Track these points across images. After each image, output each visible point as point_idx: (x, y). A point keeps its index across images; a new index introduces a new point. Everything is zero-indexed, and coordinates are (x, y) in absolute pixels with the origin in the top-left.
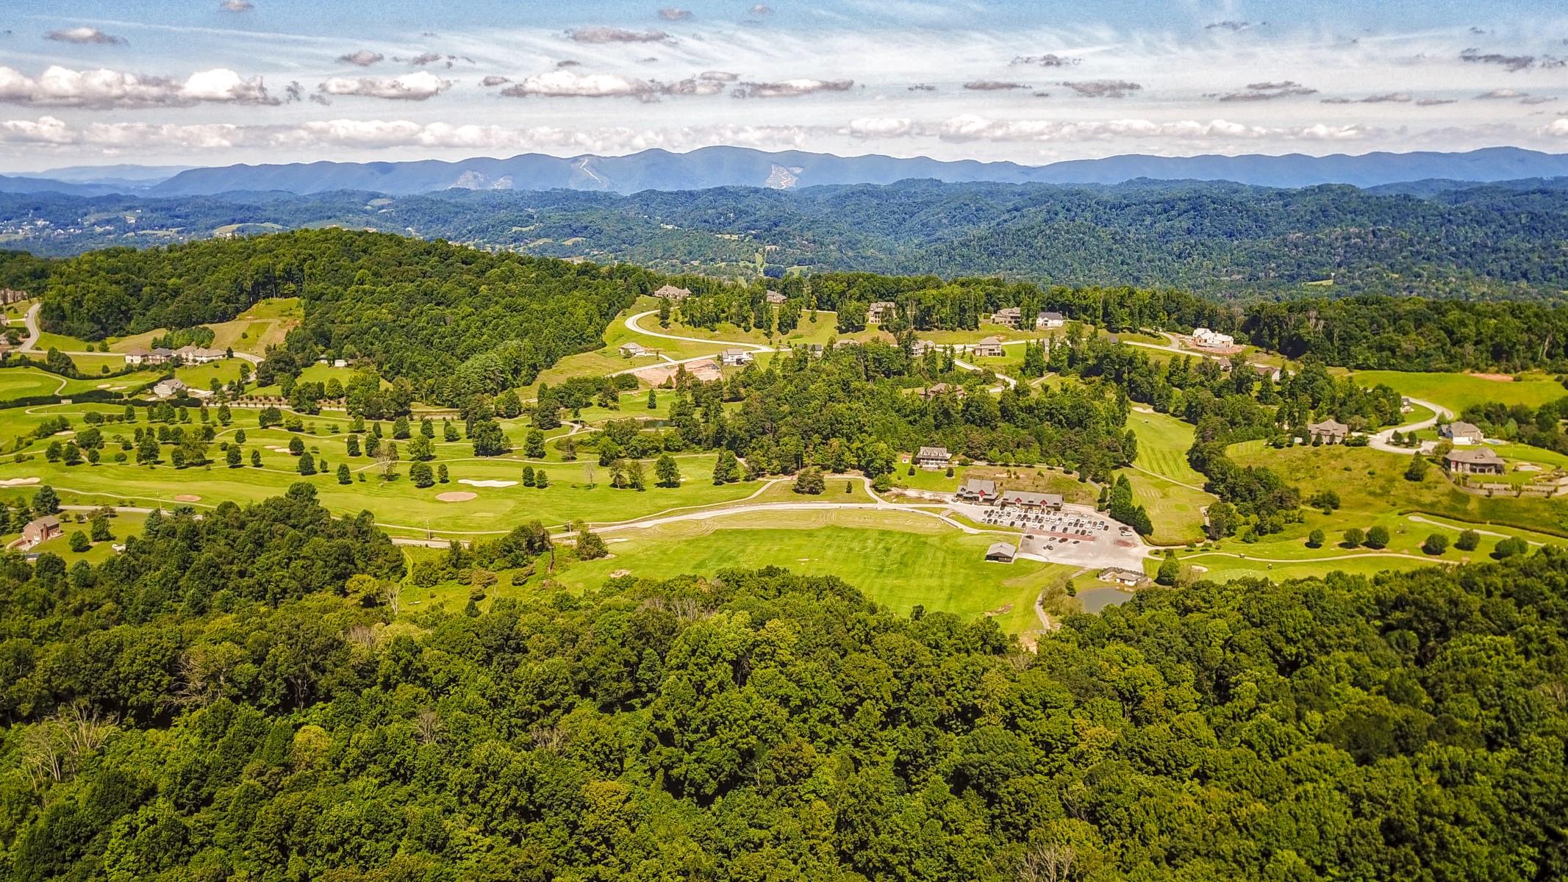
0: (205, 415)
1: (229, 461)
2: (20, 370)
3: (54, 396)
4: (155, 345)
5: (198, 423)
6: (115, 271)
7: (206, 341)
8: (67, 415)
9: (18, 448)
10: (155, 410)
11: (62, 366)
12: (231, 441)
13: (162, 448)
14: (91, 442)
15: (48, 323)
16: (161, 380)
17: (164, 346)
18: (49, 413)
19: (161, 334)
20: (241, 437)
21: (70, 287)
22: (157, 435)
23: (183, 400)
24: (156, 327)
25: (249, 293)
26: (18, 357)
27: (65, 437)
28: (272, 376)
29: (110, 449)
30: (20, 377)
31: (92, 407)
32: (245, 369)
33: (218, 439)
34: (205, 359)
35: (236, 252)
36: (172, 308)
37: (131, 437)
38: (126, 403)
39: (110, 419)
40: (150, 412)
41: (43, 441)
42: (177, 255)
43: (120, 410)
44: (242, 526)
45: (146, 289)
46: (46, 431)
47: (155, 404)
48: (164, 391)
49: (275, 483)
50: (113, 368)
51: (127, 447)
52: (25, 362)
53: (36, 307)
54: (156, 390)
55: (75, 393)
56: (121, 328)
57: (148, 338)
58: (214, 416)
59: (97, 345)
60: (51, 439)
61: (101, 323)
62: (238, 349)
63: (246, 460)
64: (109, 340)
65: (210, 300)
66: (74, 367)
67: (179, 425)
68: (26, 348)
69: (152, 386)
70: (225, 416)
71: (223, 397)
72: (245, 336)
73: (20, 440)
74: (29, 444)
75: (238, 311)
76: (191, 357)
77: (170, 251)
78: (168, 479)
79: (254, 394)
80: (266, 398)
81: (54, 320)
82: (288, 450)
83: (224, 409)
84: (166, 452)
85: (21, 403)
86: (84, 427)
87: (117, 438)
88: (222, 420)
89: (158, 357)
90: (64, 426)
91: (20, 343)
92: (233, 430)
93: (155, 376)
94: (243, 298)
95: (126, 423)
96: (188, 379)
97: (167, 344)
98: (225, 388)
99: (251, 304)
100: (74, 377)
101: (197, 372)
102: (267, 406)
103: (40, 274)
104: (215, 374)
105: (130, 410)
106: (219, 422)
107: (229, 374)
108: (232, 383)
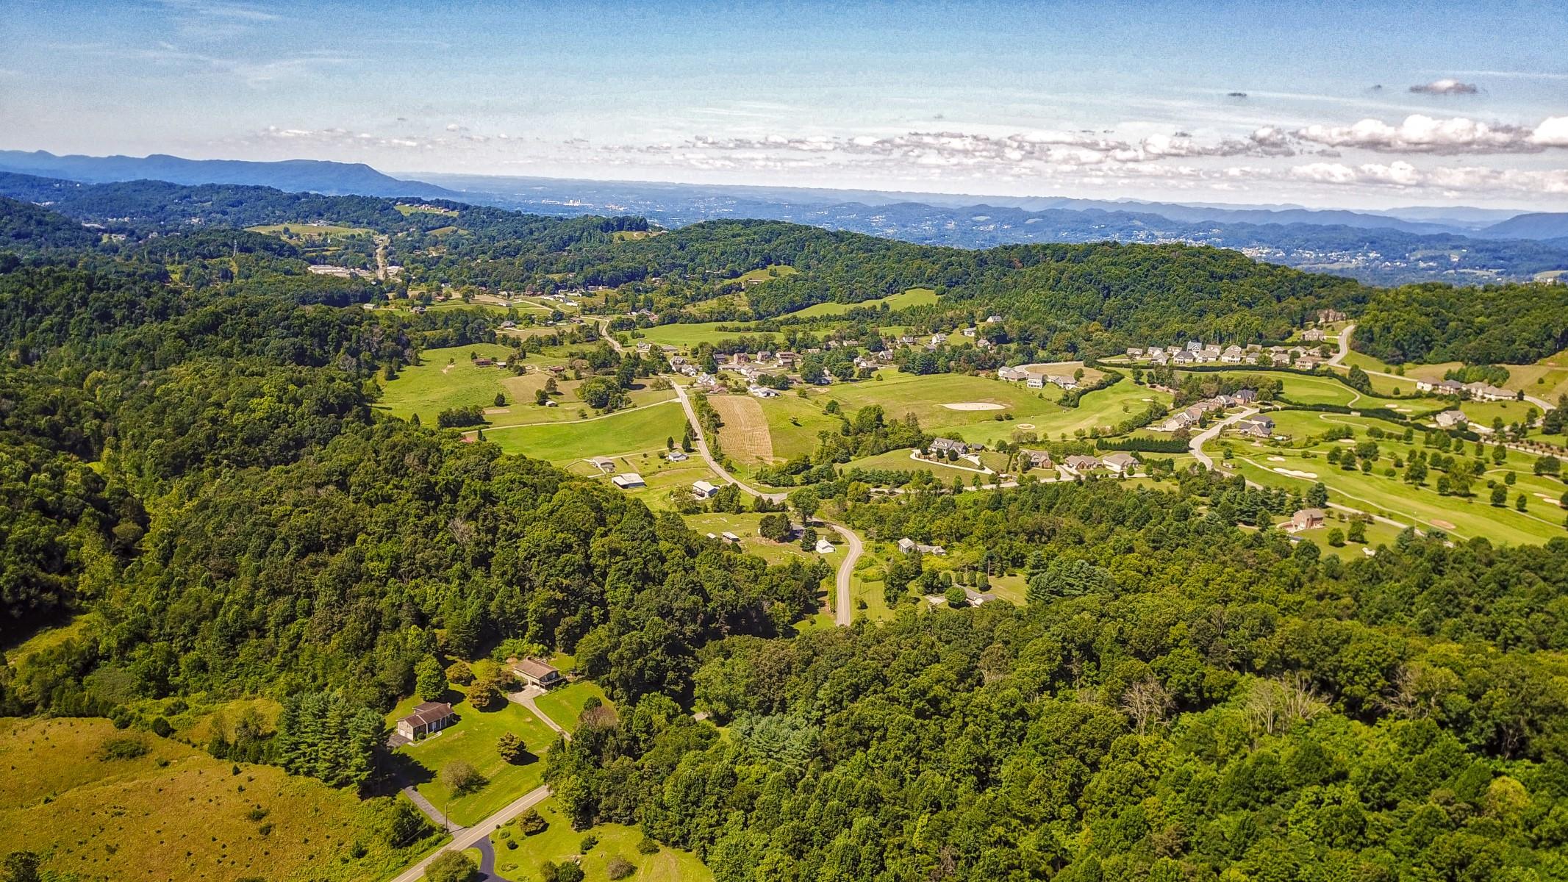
0: (1480, 450)
1: (1492, 499)
2: (1324, 380)
3: (1347, 408)
4: (1449, 376)
5: (1471, 456)
6: (1428, 303)
7: (1499, 380)
8: (1353, 425)
9: (1306, 446)
10: (1433, 436)
11: (1359, 381)
12: (1500, 480)
13: (1430, 472)
14: (1368, 453)
15: (1358, 343)
16: (1445, 410)
17: (1456, 379)
18: (1338, 421)
19: (1456, 367)
20: (1511, 478)
21: (1385, 314)
22: (1428, 459)
23: (1462, 432)
24: (1453, 360)
25: (1557, 340)
26: (1325, 368)
27: (1347, 445)
28: (1560, 426)
29: (1384, 462)
30: (1323, 386)
31: (1376, 423)
32: (1533, 414)
33: (1488, 476)
34: (1493, 398)
35: (1553, 298)
36: (1473, 344)
37: (1404, 456)
38: (1407, 424)
39: (1390, 436)
40: (1428, 437)
41: (1328, 444)
42: (1491, 295)
43: (1401, 430)
44: (1490, 564)
45: (1452, 324)
46: (1332, 436)
47: (1434, 431)
48: (1445, 420)
49: (1536, 531)
50: (1403, 392)
51: (1399, 464)
52: (1330, 374)
53: (1351, 328)
54: (1438, 418)
55: (1365, 407)
56: (1421, 357)
57: (1443, 369)
58: (1488, 454)
59: (1394, 368)
60: (1335, 444)
61: (1402, 348)
62: (1531, 394)
63: (1511, 502)
64: (1406, 366)
65: (1514, 342)
66: (1369, 385)
67: (1452, 454)
68: (1334, 363)
69: (1435, 413)
70: (1500, 456)
71: (1503, 437)
72: (1541, 381)
73: (1309, 439)
74: (1316, 444)
75: (1540, 356)
76: (1480, 393)
77: (1486, 290)
78: (1430, 503)
79: (1536, 439)
80: (1548, 446)
81: (1363, 342)
82: (1558, 502)
83: (1501, 448)
84: (1433, 477)
85: (1318, 408)
86: (1365, 439)
87: (1392, 455)
88: (1496, 458)
89: (1449, 389)
90: (1348, 435)
91: (1330, 357)
92: (1504, 470)
93: (1443, 405)
94: (1549, 344)
95: (1403, 443)
96: (1471, 413)
97: (1460, 377)
98: (1507, 429)
99: (1555, 351)
100: (1367, 394)
101: (1482, 408)
102: (1546, 454)
103: (1360, 300)
104: (1499, 413)
105: (1411, 432)
106: (1491, 459)
107: (1516, 415)
108: (1515, 425)
